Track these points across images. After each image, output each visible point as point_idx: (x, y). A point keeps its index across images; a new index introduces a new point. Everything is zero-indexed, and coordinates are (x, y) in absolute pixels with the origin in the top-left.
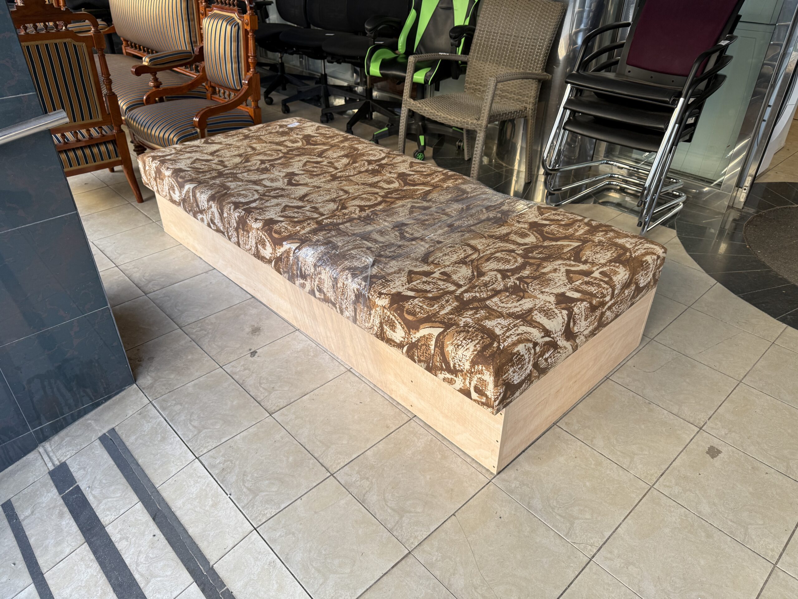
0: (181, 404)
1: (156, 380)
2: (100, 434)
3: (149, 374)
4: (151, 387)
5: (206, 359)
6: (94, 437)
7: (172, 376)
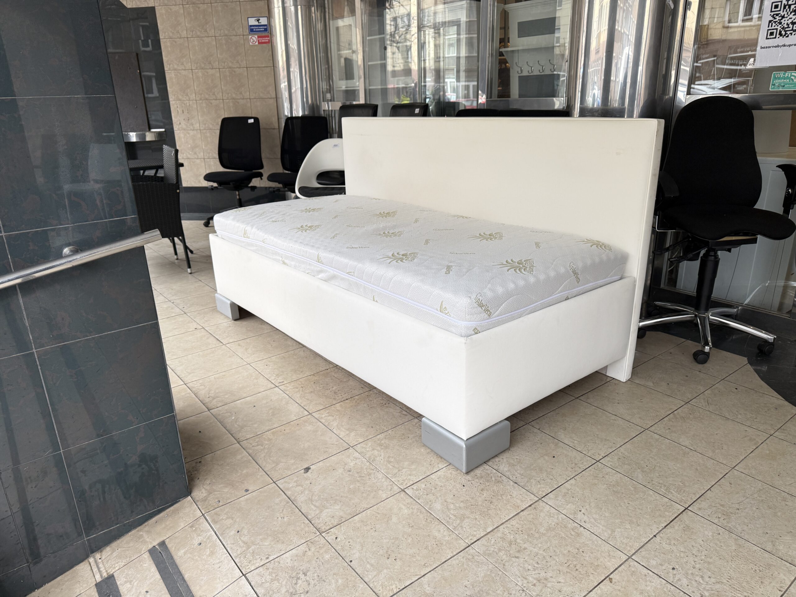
0: (232, 518)
1: (210, 493)
2: (150, 546)
3: (205, 487)
4: (205, 500)
5: (261, 474)
6: (144, 549)
7: (226, 490)
